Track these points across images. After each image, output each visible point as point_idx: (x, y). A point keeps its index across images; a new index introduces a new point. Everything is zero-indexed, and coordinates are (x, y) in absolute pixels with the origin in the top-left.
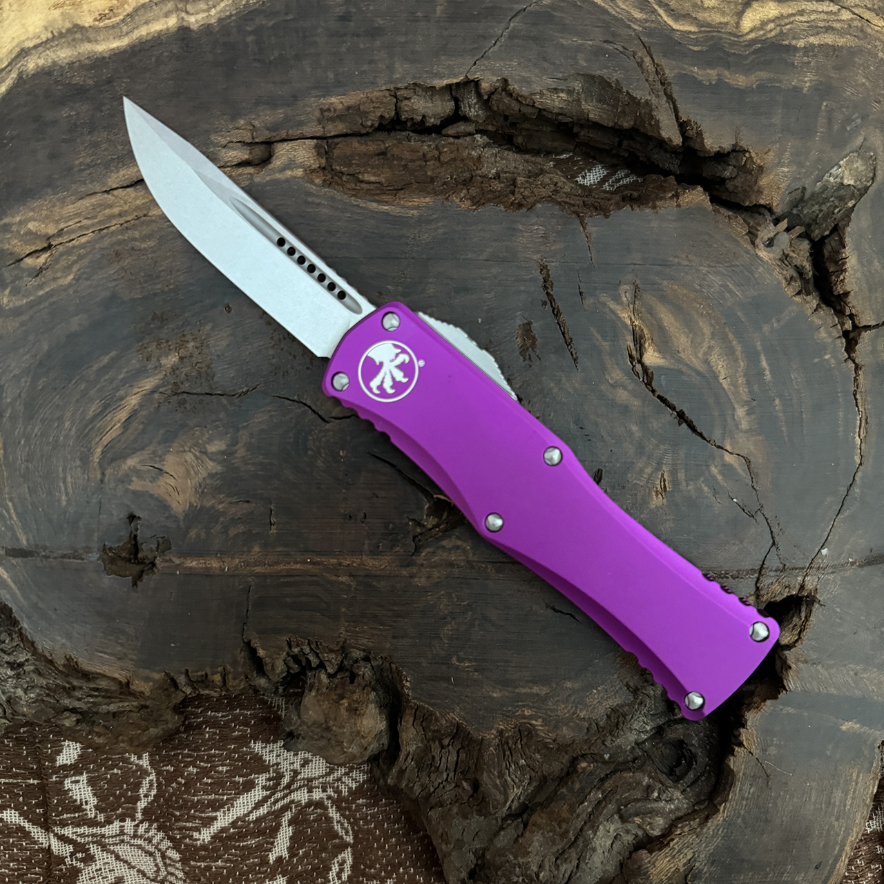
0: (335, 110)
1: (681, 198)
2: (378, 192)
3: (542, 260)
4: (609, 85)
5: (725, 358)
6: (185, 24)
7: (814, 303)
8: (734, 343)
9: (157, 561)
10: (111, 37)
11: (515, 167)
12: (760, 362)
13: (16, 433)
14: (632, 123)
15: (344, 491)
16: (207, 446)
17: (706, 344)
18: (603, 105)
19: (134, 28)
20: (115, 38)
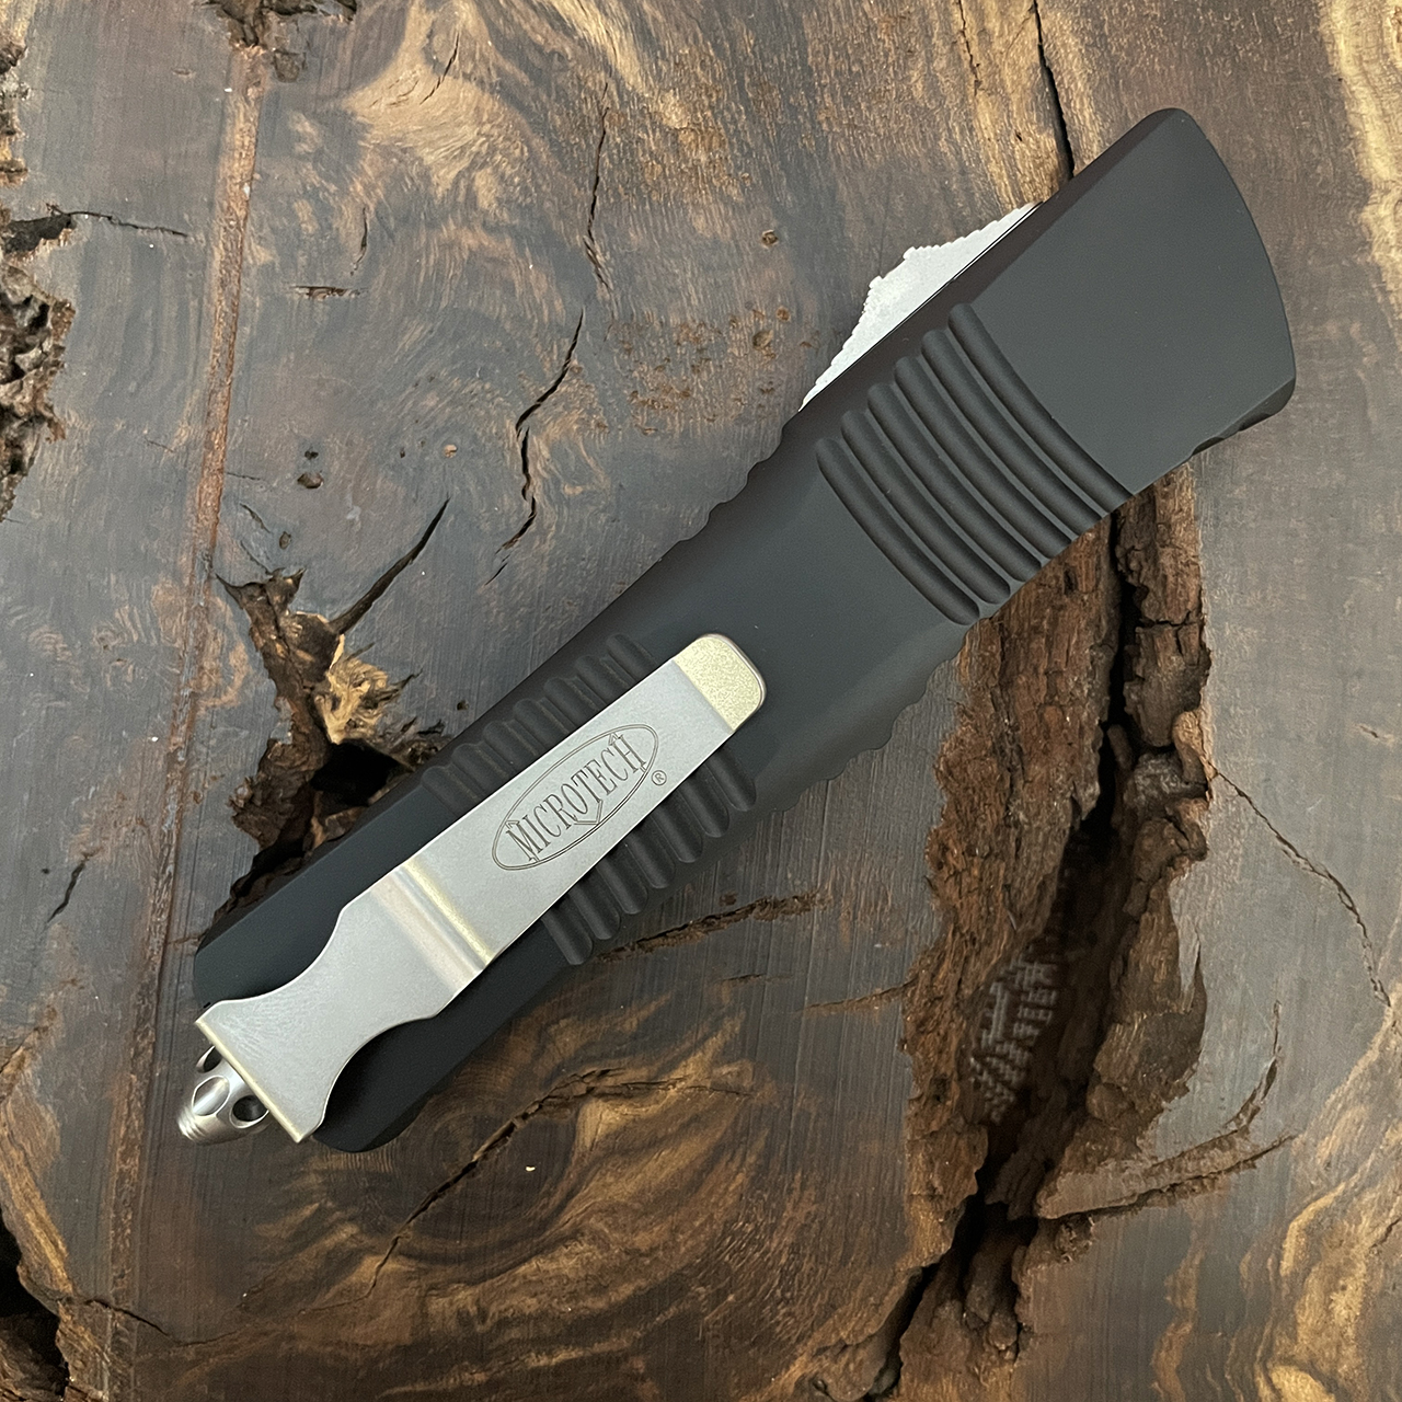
0: (1165, 496)
1: (926, 1205)
3: (821, 901)
4: (1178, 1074)
5: (582, 1275)
6: (1376, 195)
8: (614, 1297)
10: (1360, 39)
11: (1028, 861)
12: (567, 1345)
14: (1096, 1114)
16: (489, 170)
17: (616, 1235)
18: (1136, 1059)
19: (1374, 88)
20: (1357, 47)
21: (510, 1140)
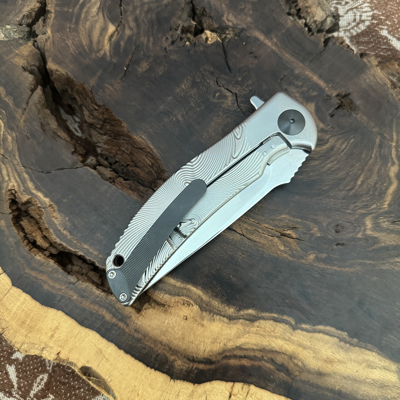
0: (138, 193)
1: (56, 69)
2: (149, 155)
5: (91, 11)
7: (49, 6)
8: (83, 13)
9: (334, 95)
10: (192, 293)
13: (350, 179)
14: (47, 110)
15: (250, 67)
17: (92, 19)
18: (50, 122)
19: (181, 288)
20: (192, 291)
21: (120, 14)
